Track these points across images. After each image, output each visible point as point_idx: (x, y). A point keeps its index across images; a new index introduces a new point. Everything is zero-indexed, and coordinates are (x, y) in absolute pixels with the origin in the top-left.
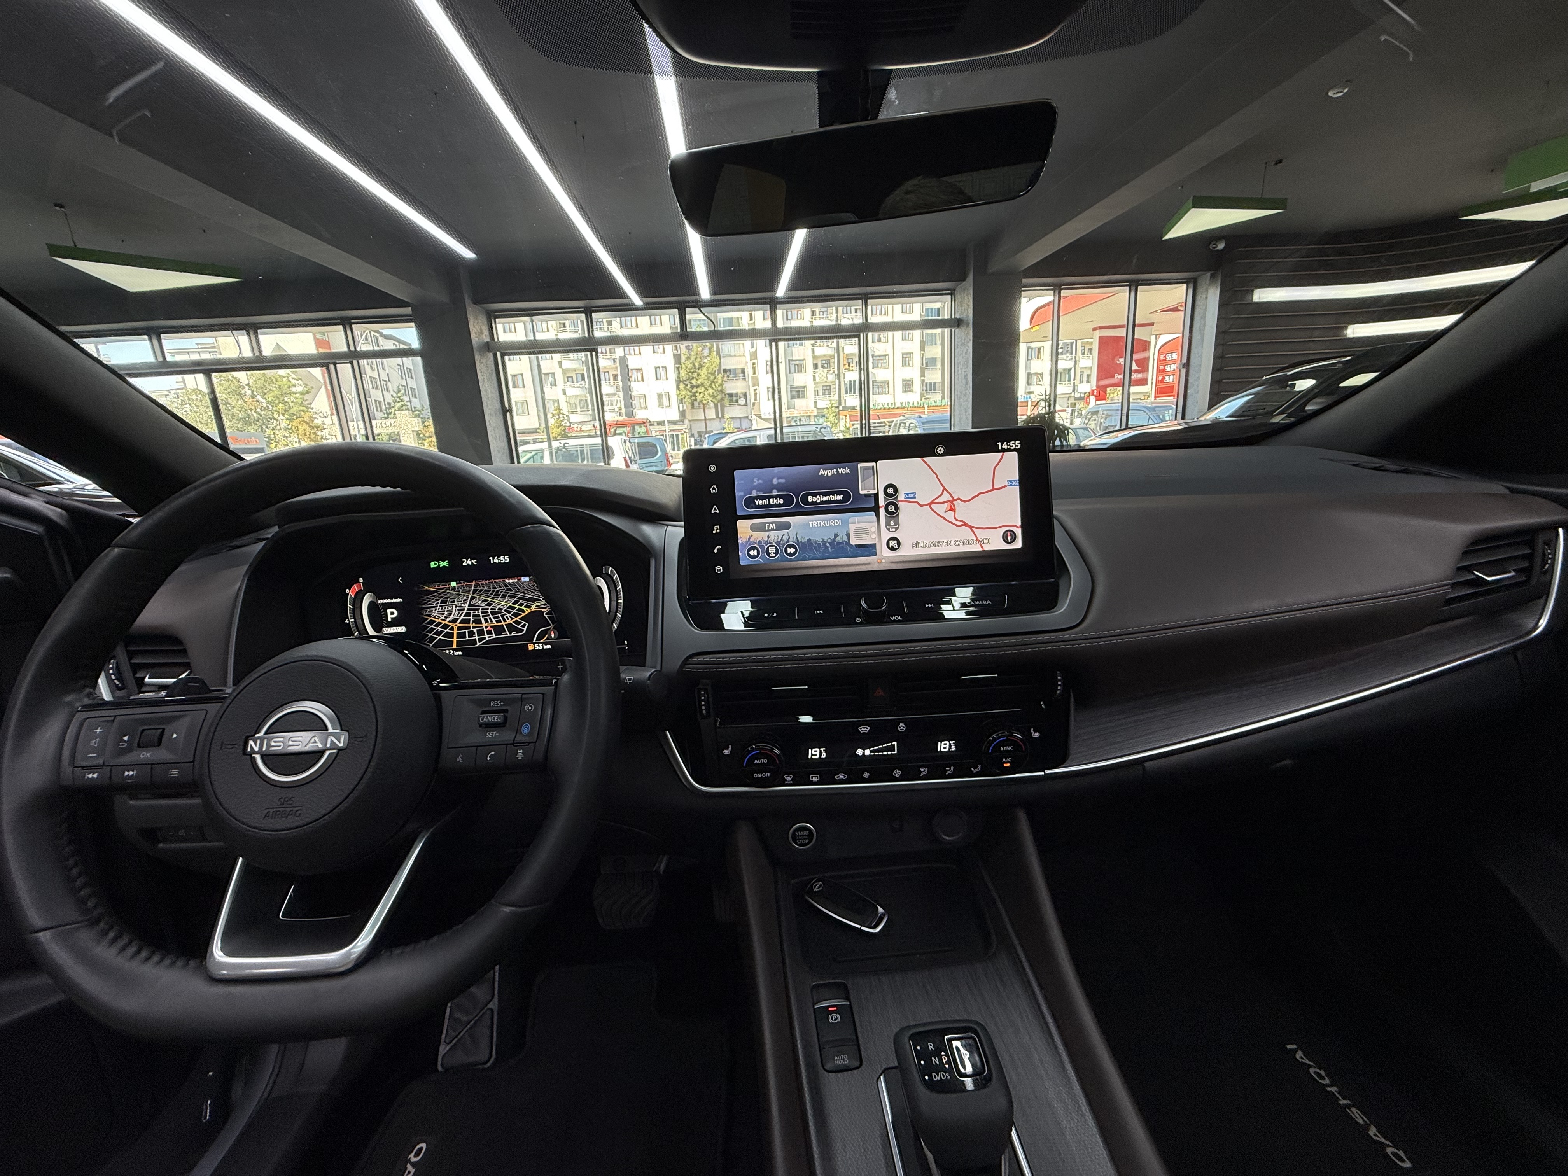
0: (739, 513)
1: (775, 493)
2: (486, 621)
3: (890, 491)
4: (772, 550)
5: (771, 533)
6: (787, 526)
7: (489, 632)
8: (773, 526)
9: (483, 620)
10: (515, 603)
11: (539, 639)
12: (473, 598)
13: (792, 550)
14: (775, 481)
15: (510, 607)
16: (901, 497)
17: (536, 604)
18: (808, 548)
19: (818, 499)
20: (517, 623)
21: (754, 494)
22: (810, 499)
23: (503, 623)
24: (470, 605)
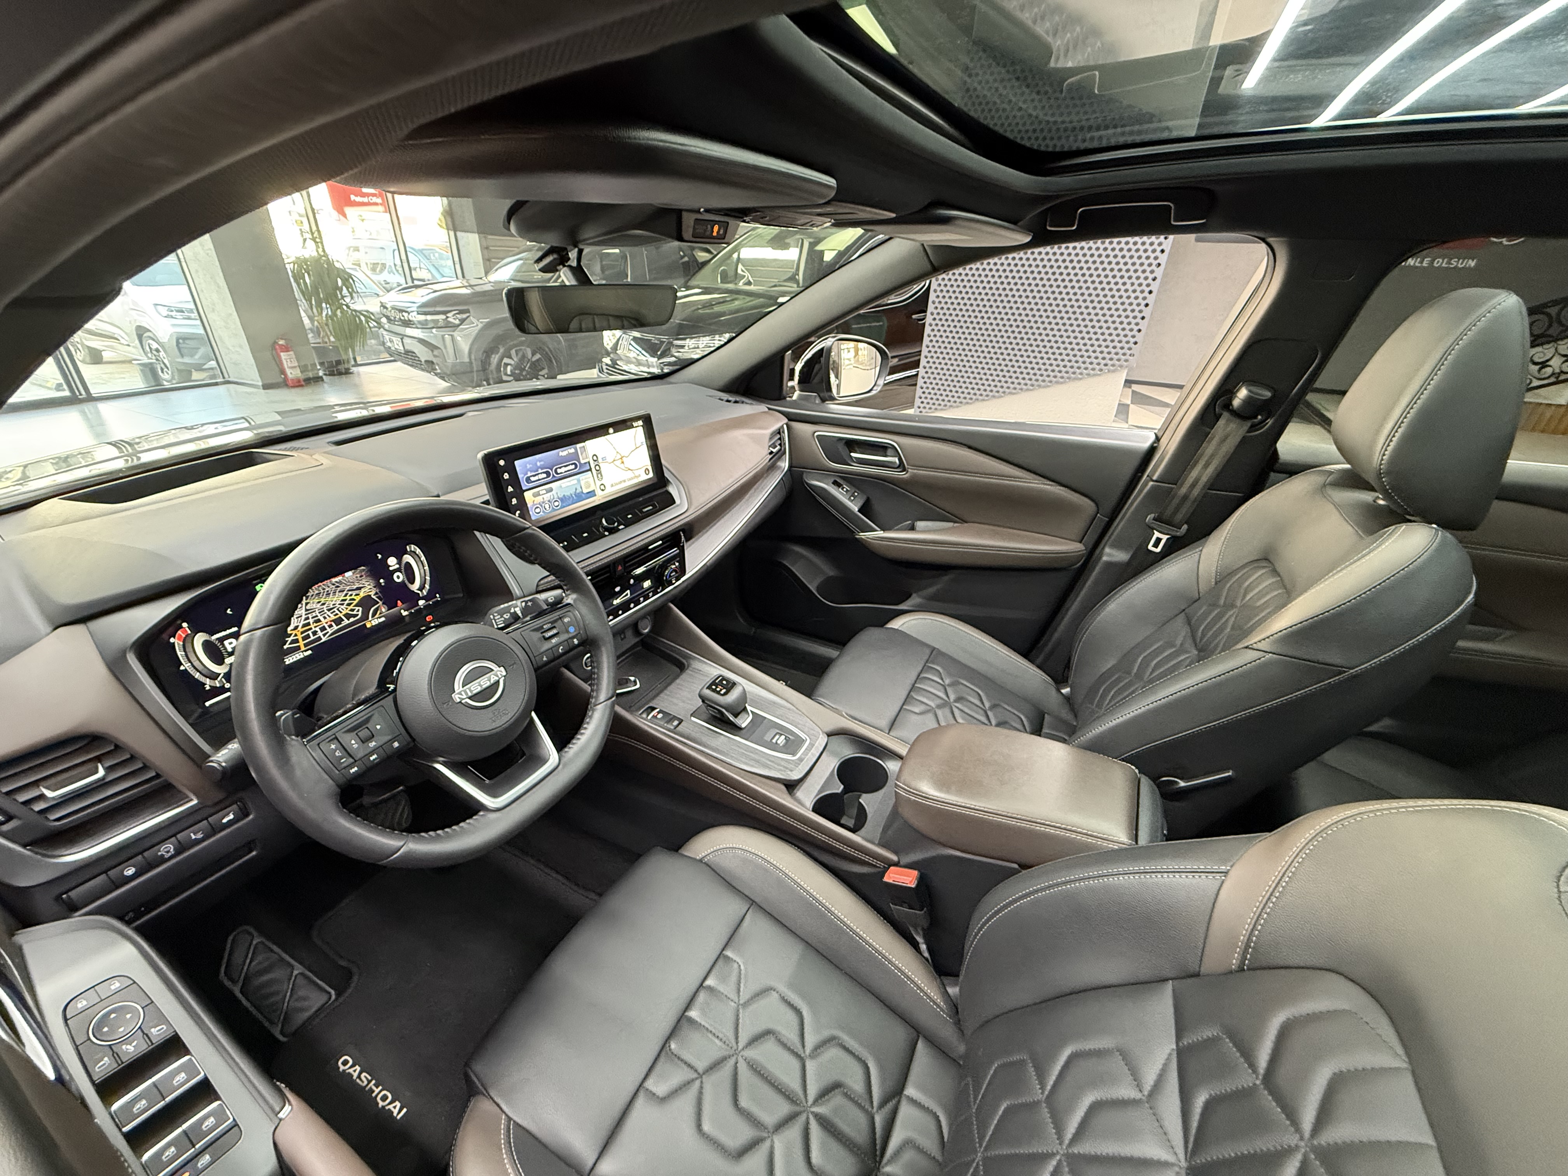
0: (524, 488)
1: (540, 471)
2: (325, 618)
3: (595, 458)
4: (547, 506)
5: (544, 496)
6: (551, 490)
7: (330, 626)
8: (544, 492)
9: (321, 618)
10: (346, 595)
11: (373, 616)
12: (307, 604)
13: (556, 504)
14: (539, 464)
15: (343, 600)
16: (600, 460)
17: (363, 590)
18: (564, 500)
19: (563, 470)
20: (352, 610)
21: (529, 474)
22: (559, 471)
23: (341, 615)
24: (306, 610)
